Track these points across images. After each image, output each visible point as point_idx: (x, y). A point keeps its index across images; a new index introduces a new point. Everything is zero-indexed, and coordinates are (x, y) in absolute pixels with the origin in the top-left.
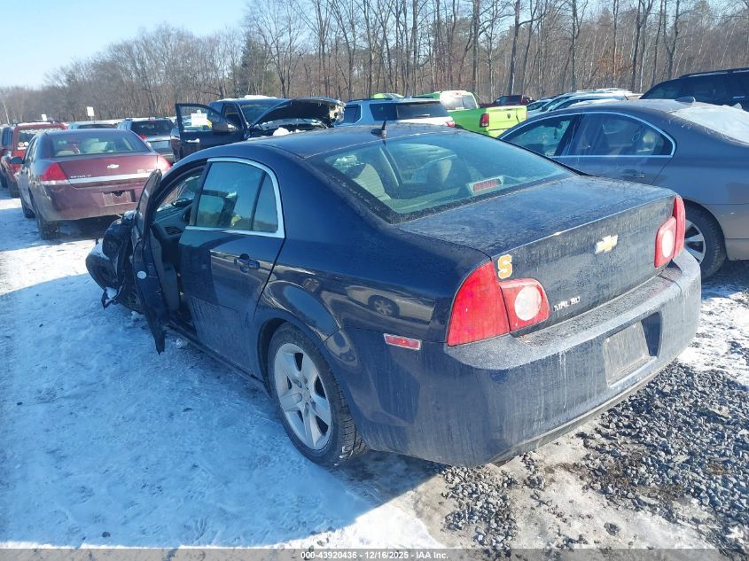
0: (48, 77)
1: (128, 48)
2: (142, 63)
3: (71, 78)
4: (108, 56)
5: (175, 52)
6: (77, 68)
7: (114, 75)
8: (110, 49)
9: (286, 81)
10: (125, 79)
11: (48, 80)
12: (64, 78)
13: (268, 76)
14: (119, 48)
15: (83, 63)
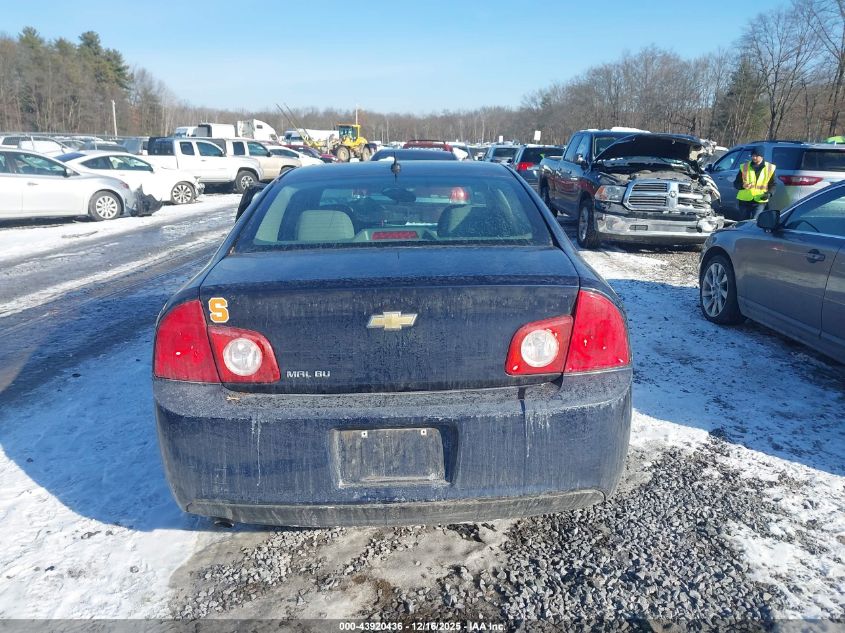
0: (525, 98)
1: (606, 73)
2: (618, 89)
3: (546, 100)
4: (584, 79)
5: (655, 79)
6: (555, 91)
7: (586, 100)
8: (588, 73)
9: (778, 116)
10: (597, 104)
11: (525, 102)
12: (540, 100)
13: (757, 107)
14: (597, 72)
15: (561, 88)
